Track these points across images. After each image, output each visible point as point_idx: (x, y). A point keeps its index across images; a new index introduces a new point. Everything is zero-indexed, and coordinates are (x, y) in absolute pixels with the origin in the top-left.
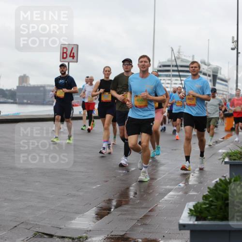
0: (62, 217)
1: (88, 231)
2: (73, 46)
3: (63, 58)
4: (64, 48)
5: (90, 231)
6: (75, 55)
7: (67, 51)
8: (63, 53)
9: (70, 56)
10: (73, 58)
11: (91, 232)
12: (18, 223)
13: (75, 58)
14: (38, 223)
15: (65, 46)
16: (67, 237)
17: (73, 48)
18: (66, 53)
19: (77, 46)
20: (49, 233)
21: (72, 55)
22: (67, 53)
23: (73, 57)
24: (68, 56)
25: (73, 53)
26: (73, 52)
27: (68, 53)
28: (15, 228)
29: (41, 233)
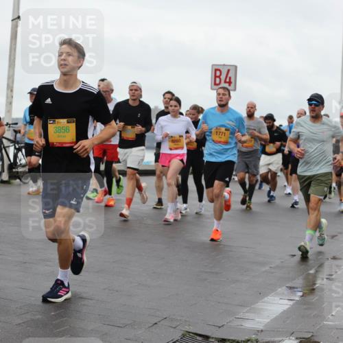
0: (221, 311)
1: (258, 331)
2: (229, 68)
3: (215, 84)
4: (216, 70)
5: (262, 331)
6: (233, 80)
7: (221, 74)
8: (216, 77)
9: (225, 82)
10: (230, 85)
11: (262, 333)
12: (160, 319)
13: (232, 85)
14: (187, 319)
15: (217, 67)
16: (229, 340)
17: (229, 71)
18: (219, 77)
19: (236, 67)
20: (203, 333)
21: (228, 80)
22: (221, 77)
23: (230, 83)
24: (223, 81)
25: (230, 78)
26: (229, 75)
27: (223, 77)
28: (156, 325)
29: (193, 333)
